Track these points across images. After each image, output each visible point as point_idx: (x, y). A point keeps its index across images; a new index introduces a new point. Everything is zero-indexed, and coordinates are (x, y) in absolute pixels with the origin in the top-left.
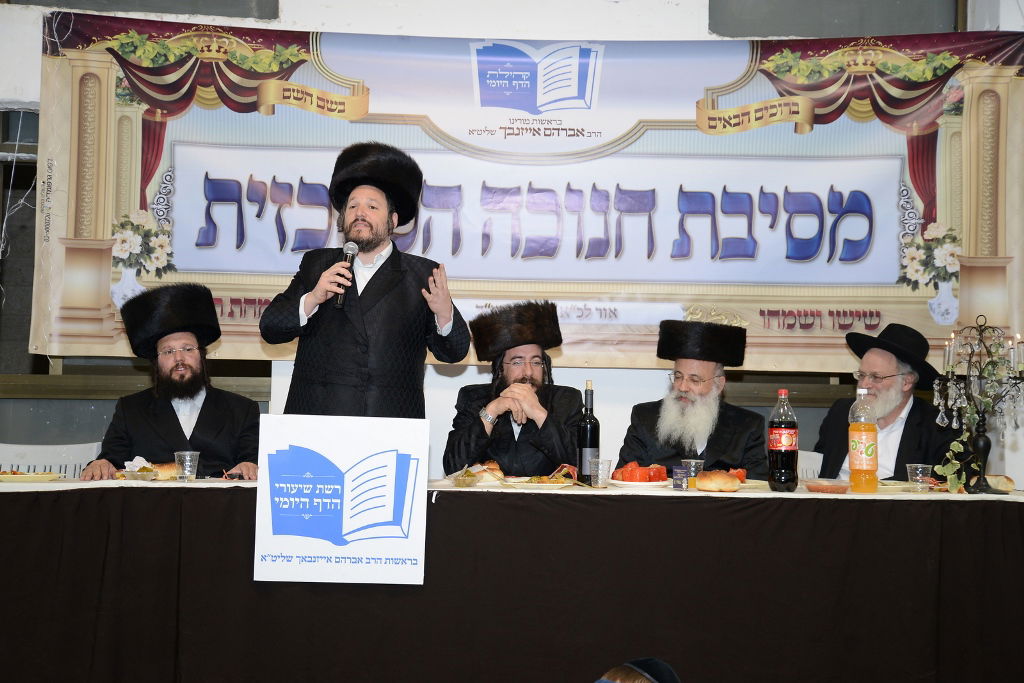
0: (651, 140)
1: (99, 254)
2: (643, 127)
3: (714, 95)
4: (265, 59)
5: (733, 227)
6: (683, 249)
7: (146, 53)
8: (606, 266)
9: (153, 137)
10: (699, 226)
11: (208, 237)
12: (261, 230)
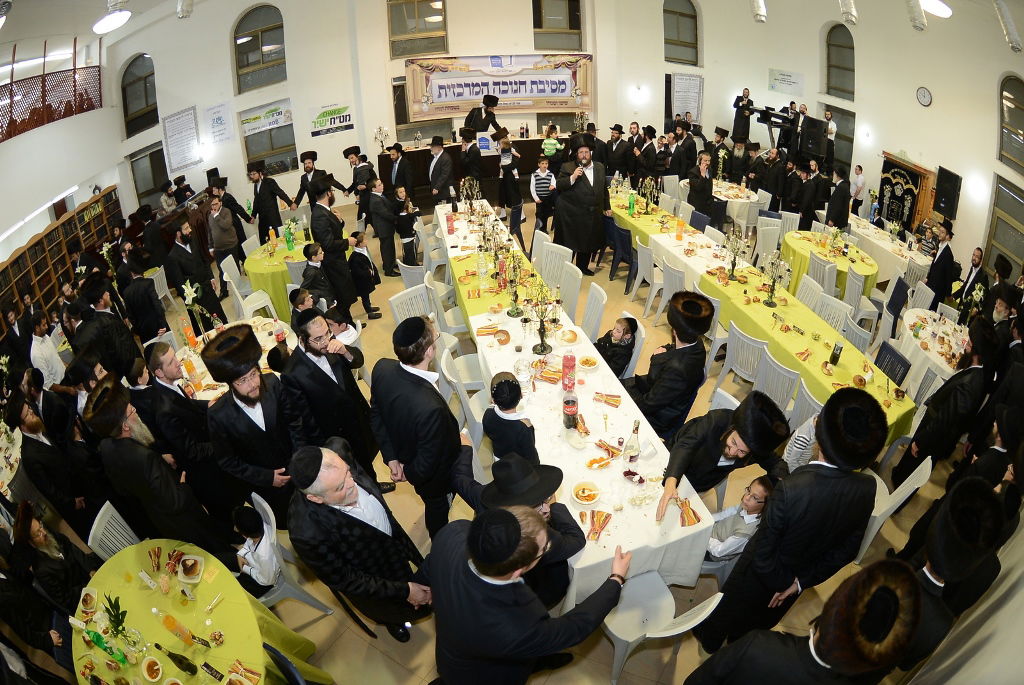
0: (525, 72)
1: (419, 102)
2: (524, 70)
3: (537, 63)
4: (448, 62)
5: (541, 87)
6: (532, 91)
7: (425, 63)
8: (517, 95)
9: (427, 79)
10: (534, 87)
11: (440, 96)
12: (450, 93)
